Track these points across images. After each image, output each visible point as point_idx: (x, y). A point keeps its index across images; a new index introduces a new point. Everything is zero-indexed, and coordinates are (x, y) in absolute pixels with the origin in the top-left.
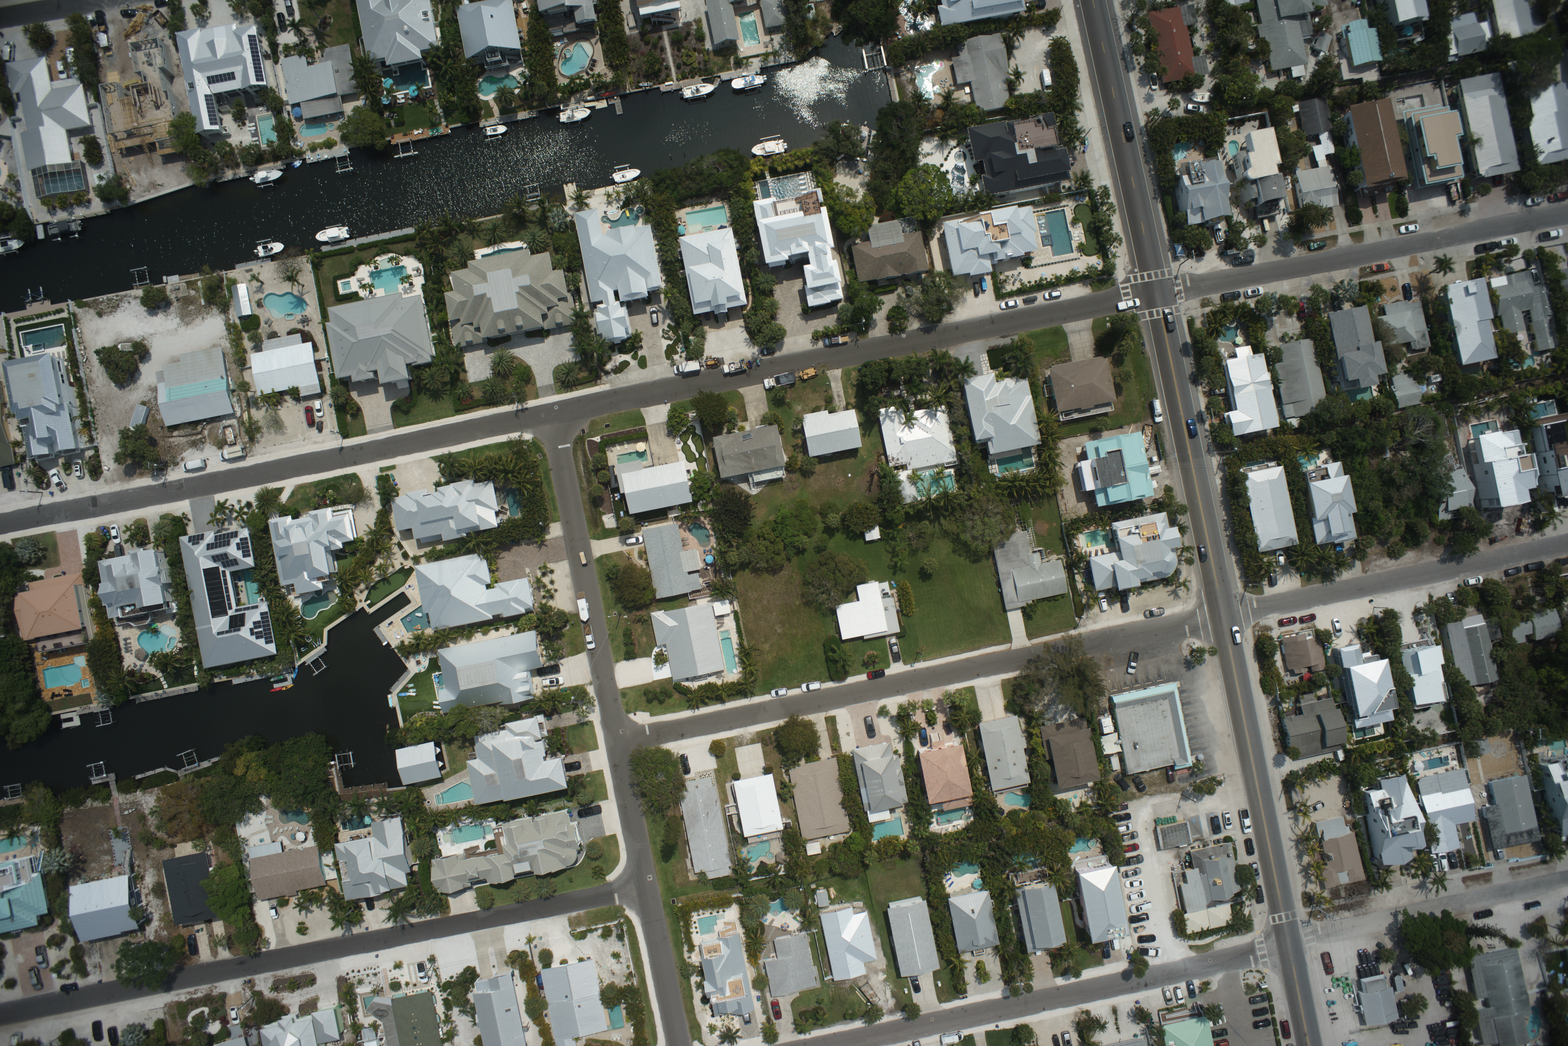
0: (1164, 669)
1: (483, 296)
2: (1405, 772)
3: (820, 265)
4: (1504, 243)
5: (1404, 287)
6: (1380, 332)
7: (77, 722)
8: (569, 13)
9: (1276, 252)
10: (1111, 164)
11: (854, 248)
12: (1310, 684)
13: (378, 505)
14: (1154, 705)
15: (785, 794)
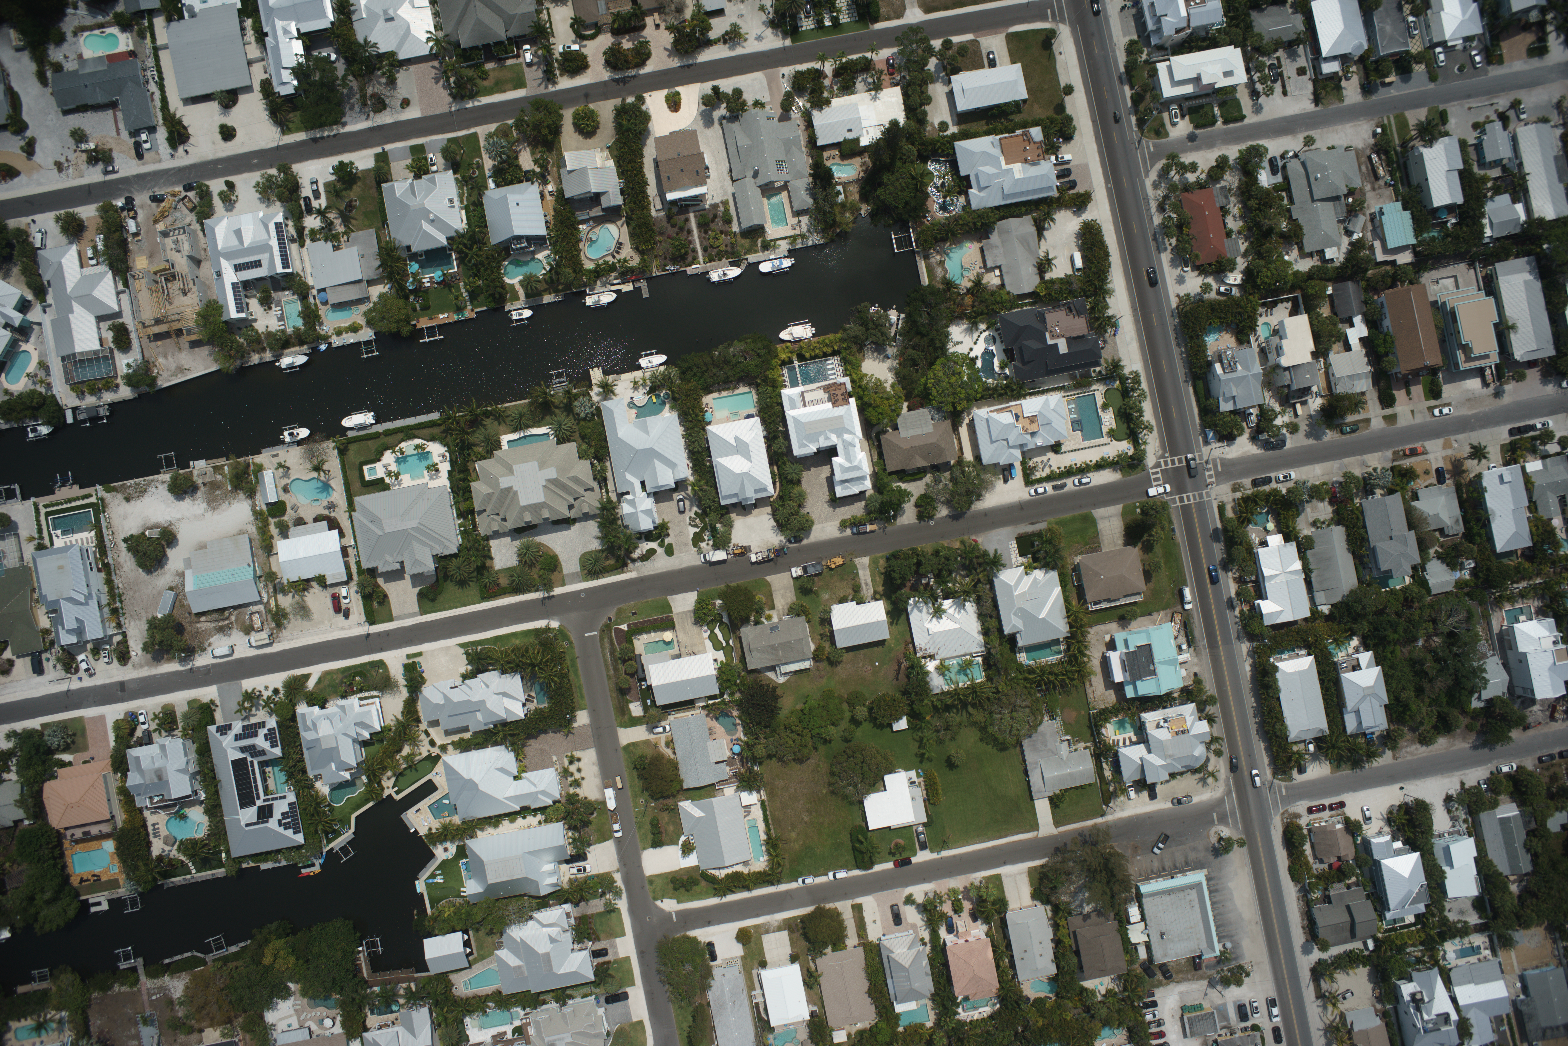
0: (1192, 856)
1: (509, 489)
2: (1436, 963)
3: (848, 458)
4: (1539, 426)
5: (1437, 470)
6: (1413, 520)
7: (105, 906)
8: (596, 198)
9: (1308, 435)
10: (1142, 348)
11: (883, 437)
12: (1339, 872)
13: (405, 693)
14: (1181, 895)
15: (811, 980)
